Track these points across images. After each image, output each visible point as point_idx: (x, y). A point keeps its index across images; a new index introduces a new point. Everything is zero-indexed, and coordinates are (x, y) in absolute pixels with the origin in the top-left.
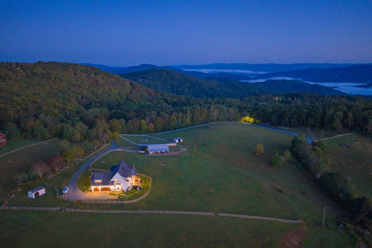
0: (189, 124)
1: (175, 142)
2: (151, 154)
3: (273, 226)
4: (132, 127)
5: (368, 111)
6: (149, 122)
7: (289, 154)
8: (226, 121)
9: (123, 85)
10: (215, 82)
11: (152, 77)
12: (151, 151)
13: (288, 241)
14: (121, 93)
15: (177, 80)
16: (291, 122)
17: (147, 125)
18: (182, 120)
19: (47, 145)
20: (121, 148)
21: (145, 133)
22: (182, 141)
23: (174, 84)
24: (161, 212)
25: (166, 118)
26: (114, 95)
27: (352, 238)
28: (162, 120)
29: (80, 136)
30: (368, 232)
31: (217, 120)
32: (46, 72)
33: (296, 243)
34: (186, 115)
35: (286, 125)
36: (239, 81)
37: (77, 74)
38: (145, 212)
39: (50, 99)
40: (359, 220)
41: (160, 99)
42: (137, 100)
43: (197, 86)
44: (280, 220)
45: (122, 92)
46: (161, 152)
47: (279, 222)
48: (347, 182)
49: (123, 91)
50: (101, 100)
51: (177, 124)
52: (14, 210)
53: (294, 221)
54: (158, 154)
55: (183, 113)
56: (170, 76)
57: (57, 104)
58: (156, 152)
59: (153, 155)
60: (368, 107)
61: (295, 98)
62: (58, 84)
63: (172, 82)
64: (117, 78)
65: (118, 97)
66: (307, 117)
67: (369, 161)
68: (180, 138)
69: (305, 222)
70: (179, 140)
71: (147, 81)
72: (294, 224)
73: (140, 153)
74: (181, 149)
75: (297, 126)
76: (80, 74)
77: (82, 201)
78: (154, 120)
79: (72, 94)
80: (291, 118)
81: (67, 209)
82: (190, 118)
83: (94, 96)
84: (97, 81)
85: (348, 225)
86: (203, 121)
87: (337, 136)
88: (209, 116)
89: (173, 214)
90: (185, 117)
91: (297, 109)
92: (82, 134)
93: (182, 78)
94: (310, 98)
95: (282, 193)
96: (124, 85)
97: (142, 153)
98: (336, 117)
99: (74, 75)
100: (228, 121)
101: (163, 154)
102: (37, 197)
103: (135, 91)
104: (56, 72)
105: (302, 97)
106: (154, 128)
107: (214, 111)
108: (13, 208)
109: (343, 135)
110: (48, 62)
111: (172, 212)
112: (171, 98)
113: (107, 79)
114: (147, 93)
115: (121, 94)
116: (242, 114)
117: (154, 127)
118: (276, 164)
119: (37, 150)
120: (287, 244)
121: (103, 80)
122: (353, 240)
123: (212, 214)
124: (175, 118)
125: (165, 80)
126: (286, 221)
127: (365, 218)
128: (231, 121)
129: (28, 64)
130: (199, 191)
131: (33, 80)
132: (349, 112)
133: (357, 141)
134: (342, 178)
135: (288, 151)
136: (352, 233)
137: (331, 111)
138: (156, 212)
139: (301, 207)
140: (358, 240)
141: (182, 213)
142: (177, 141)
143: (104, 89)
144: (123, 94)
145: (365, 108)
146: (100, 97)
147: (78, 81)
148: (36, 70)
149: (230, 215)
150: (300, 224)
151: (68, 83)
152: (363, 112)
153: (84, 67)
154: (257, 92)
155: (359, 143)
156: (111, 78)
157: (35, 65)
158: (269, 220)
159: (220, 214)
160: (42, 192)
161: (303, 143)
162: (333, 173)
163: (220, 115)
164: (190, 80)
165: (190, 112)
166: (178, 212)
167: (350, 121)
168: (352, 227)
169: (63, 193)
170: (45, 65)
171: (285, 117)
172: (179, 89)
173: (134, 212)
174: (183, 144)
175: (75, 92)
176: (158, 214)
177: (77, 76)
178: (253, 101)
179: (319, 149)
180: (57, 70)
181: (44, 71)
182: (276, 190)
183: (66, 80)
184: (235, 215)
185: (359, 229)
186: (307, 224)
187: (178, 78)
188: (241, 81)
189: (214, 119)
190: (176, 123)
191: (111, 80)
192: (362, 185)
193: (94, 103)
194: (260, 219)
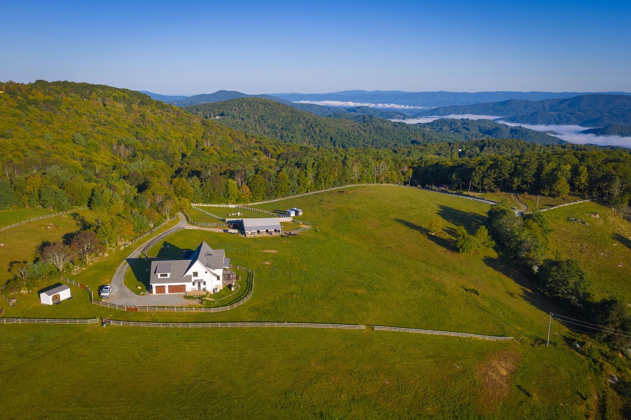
0: (310, 187)
1: (289, 215)
2: (249, 235)
3: (465, 346)
4: (212, 192)
5: (613, 164)
6: (242, 183)
7: (486, 232)
8: (373, 183)
9: (190, 125)
10: (347, 123)
11: (238, 113)
12: (250, 229)
13: (492, 370)
14: (186, 137)
15: (283, 117)
16: (485, 183)
17: (239, 188)
18: (298, 180)
19: (65, 218)
20: (197, 225)
21: (235, 201)
22: (301, 213)
23: (277, 124)
24: (276, 325)
25: (271, 176)
26: (174, 140)
27: (595, 363)
28: (264, 180)
29: (124, 204)
30: (620, 355)
31: (359, 180)
32: (52, 99)
33: (504, 373)
34: (306, 172)
35: (475, 189)
36: (389, 121)
37: (107, 103)
38: (249, 325)
39: (62, 144)
40: (606, 335)
41: (255, 148)
42: (215, 149)
43: (316, 129)
44: (477, 336)
45: (188, 135)
46: (267, 231)
47: (476, 341)
48: (583, 276)
49: (190, 134)
50: (153, 149)
51: (290, 187)
52: (16, 325)
53: (499, 338)
54: (261, 235)
55: (300, 168)
56: (269, 111)
57: (76, 152)
58: (258, 232)
59: (252, 236)
60: (612, 158)
61: (485, 148)
62: (75, 121)
63: (274, 122)
64: (179, 111)
65: (182, 144)
66: (511, 174)
67: (615, 245)
68: (297, 209)
69: (518, 340)
70: (297, 213)
71: (229, 120)
72: (500, 343)
73: (231, 233)
74: (301, 226)
75: (495, 189)
76: (112, 104)
77: (136, 309)
78: (251, 179)
79: (100, 137)
80: (483, 177)
81: (111, 322)
82: (311, 176)
83: (138, 141)
84: (143, 116)
85: (589, 344)
86: (334, 183)
87: (561, 206)
88: (344, 174)
89: (297, 328)
90: (304, 175)
91: (494, 161)
92: (126, 201)
93: (290, 114)
94: (510, 149)
95: (477, 296)
96: (191, 123)
97: (234, 234)
98: (560, 173)
99: (101, 105)
100: (377, 182)
101: (270, 235)
102: (57, 304)
103: (211, 134)
104: (70, 99)
105: (498, 147)
106: (250, 193)
107: (353, 165)
108: (15, 322)
109: (571, 204)
110: (55, 82)
111: (295, 325)
112: (275, 147)
113: (160, 112)
114: (232, 138)
115: (187, 139)
116: (400, 171)
117: (250, 191)
118: (464, 249)
119: (49, 227)
120: (490, 373)
121: (153, 115)
122: (597, 367)
123: (363, 327)
124: (287, 177)
125: (262, 117)
126: (487, 338)
127: (615, 332)
128: (382, 183)
129: (18, 84)
130: (339, 292)
131: (28, 113)
132: (581, 165)
133: (595, 213)
134: (576, 269)
135: (484, 227)
136: (596, 355)
137: (551, 164)
138: (267, 325)
139: (510, 317)
140: (606, 367)
141: (312, 326)
142: (293, 214)
143: (157, 130)
144: (190, 139)
145: (607, 159)
146: (149, 142)
147: (109, 116)
148: (33, 95)
149: (393, 329)
150: (509, 342)
151: (91, 119)
152: (604, 166)
153: (119, 92)
154: (420, 139)
155: (598, 216)
156: (167, 111)
157: (32, 86)
158: (459, 337)
159: (376, 328)
160: (65, 294)
161: (508, 214)
162: (561, 262)
163: (363, 172)
164: (304, 119)
165: (312, 167)
166: (304, 325)
167: (583, 181)
168: (595, 347)
169: (103, 296)
170: (50, 87)
171: (474, 174)
172: (285, 134)
173: (229, 325)
174: (303, 219)
175: (105, 135)
176: (271, 328)
177: (107, 107)
178: (414, 152)
179: (535, 225)
180: (71, 97)
181: (47, 97)
182: (466, 290)
183: (88, 114)
184: (402, 330)
185: (605, 349)
186: (521, 343)
187: (283, 114)
188: (393, 120)
189: (353, 178)
190: (289, 184)
191: (168, 115)
192: (606, 284)
193: (141, 153)
194: (443, 336)
